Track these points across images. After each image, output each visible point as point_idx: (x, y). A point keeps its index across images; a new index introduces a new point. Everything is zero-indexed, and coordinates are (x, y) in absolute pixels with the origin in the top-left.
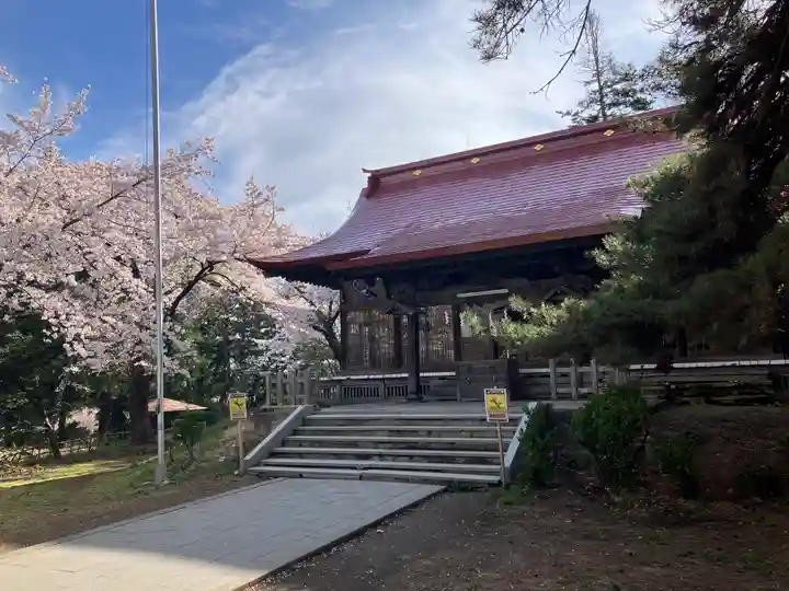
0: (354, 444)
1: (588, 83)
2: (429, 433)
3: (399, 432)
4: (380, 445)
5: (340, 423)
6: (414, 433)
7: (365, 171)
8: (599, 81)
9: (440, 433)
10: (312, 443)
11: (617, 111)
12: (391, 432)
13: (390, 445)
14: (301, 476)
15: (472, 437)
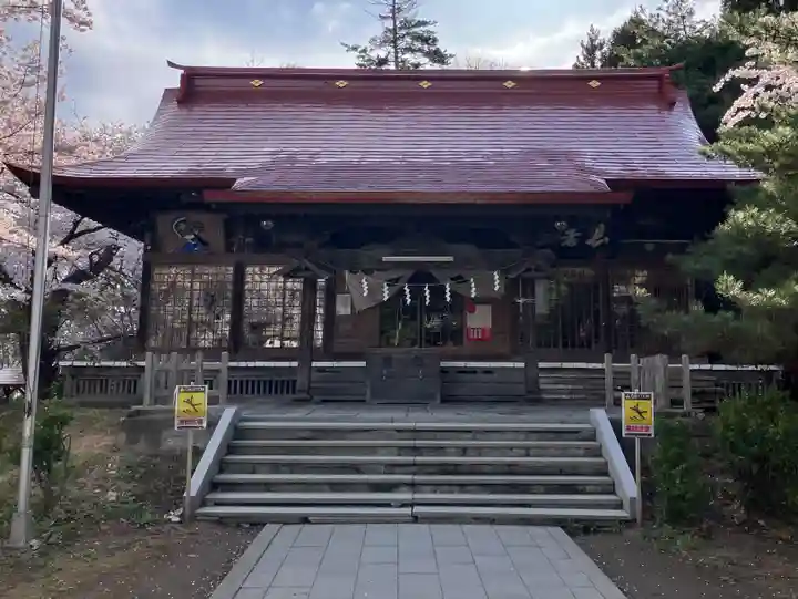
0: (355, 468)
1: (384, 18)
2: (464, 451)
3: (416, 450)
4: (397, 470)
5: (304, 435)
6: (440, 450)
7: (171, 64)
8: (394, 18)
9: (480, 451)
10: (276, 467)
11: (410, 58)
12: (402, 450)
13: (414, 469)
14: (305, 520)
15: (528, 455)
